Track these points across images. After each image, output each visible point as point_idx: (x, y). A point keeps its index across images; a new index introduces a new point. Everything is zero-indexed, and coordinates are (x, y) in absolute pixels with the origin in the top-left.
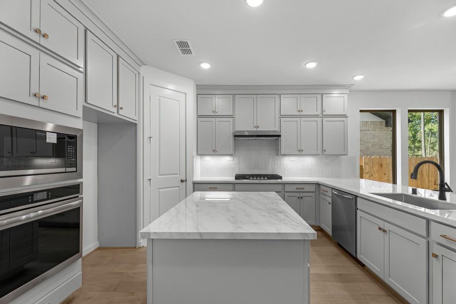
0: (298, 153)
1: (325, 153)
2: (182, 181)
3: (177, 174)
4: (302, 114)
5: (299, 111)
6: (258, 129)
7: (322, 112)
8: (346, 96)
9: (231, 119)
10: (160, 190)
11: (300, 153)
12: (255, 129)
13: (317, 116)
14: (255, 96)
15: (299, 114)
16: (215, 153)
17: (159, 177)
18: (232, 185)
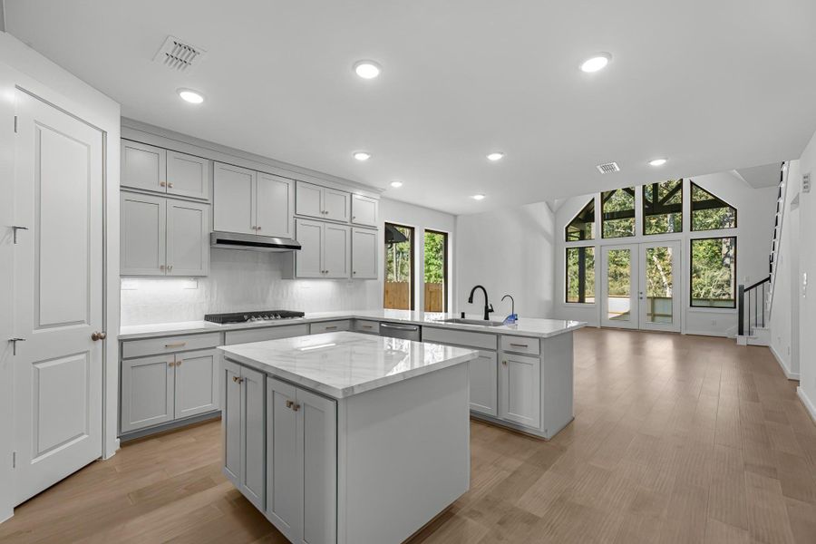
0: (321, 276)
1: (354, 276)
2: (95, 338)
3: (82, 322)
4: (327, 217)
5: (323, 213)
6: (259, 233)
7: (351, 218)
8: (377, 202)
9: (205, 208)
10: (38, 366)
11: (324, 274)
12: (254, 232)
13: (343, 223)
14: (253, 173)
15: (322, 216)
16: (165, 272)
17: (35, 332)
18: (218, 334)
